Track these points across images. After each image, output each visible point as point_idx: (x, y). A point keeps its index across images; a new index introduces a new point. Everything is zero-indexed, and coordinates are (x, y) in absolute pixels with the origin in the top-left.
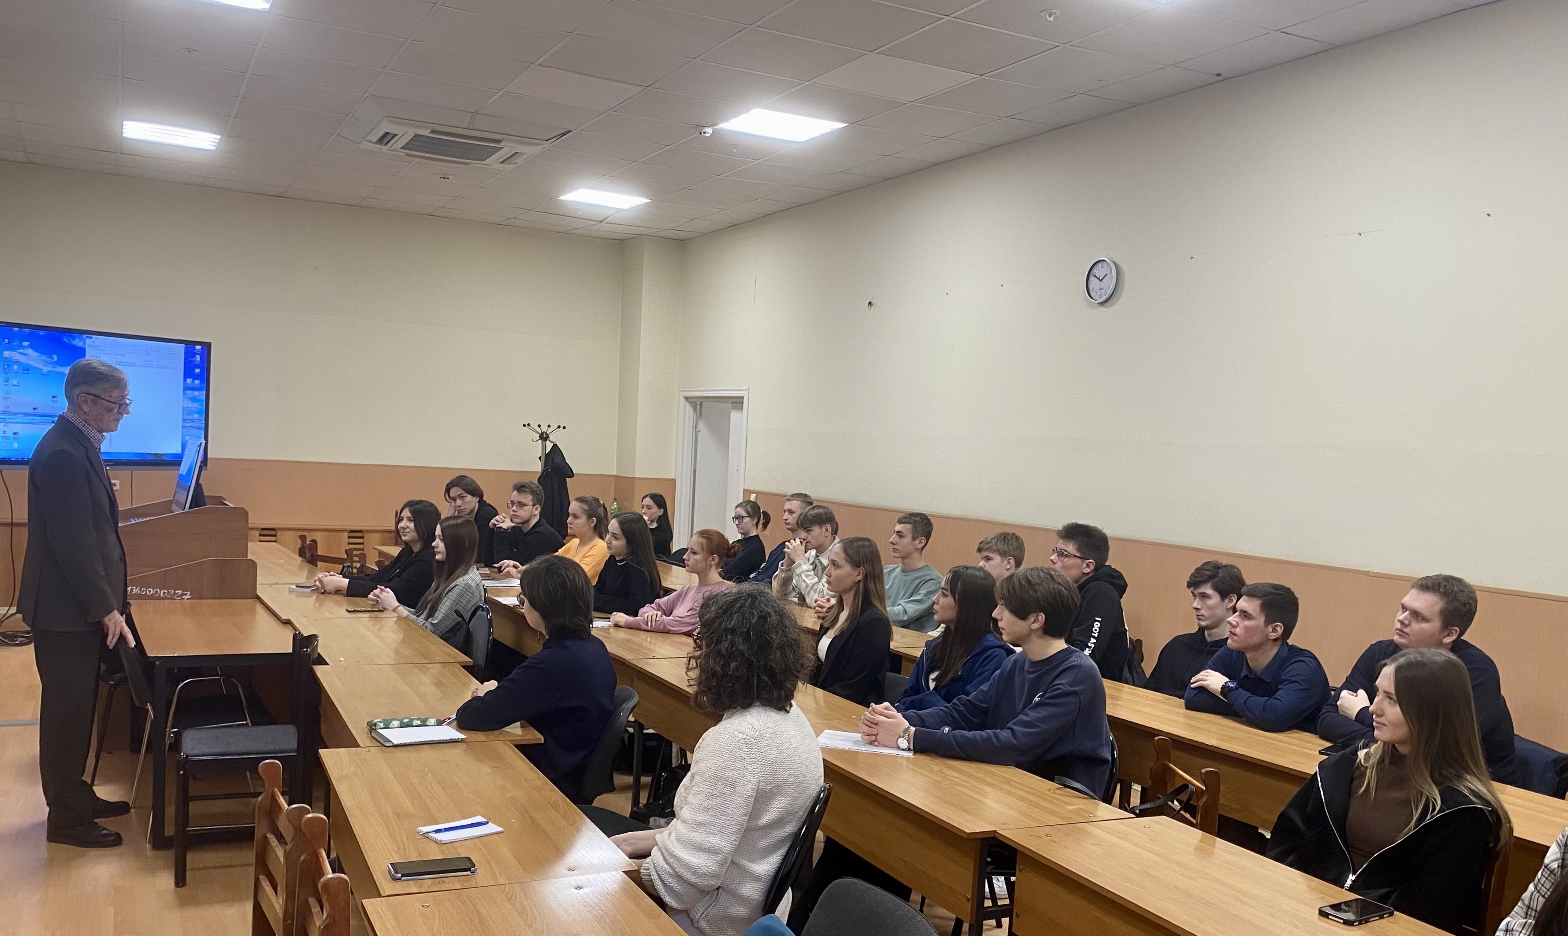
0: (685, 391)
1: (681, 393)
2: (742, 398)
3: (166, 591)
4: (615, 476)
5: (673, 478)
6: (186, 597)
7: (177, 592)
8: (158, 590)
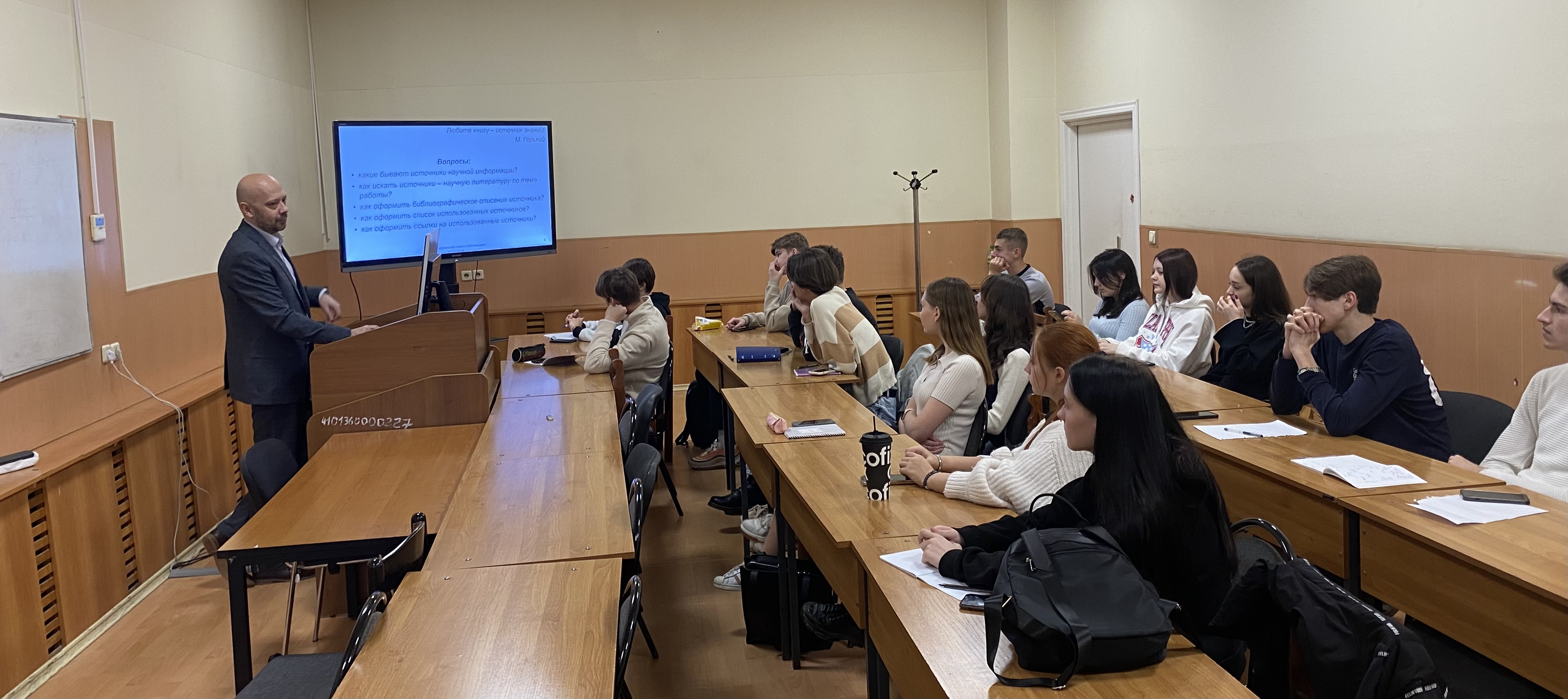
0: (1063, 114)
1: (1060, 117)
2: (1130, 113)
3: (383, 420)
4: (991, 220)
5: (1058, 217)
6: (407, 425)
7: (396, 419)
8: (374, 418)
